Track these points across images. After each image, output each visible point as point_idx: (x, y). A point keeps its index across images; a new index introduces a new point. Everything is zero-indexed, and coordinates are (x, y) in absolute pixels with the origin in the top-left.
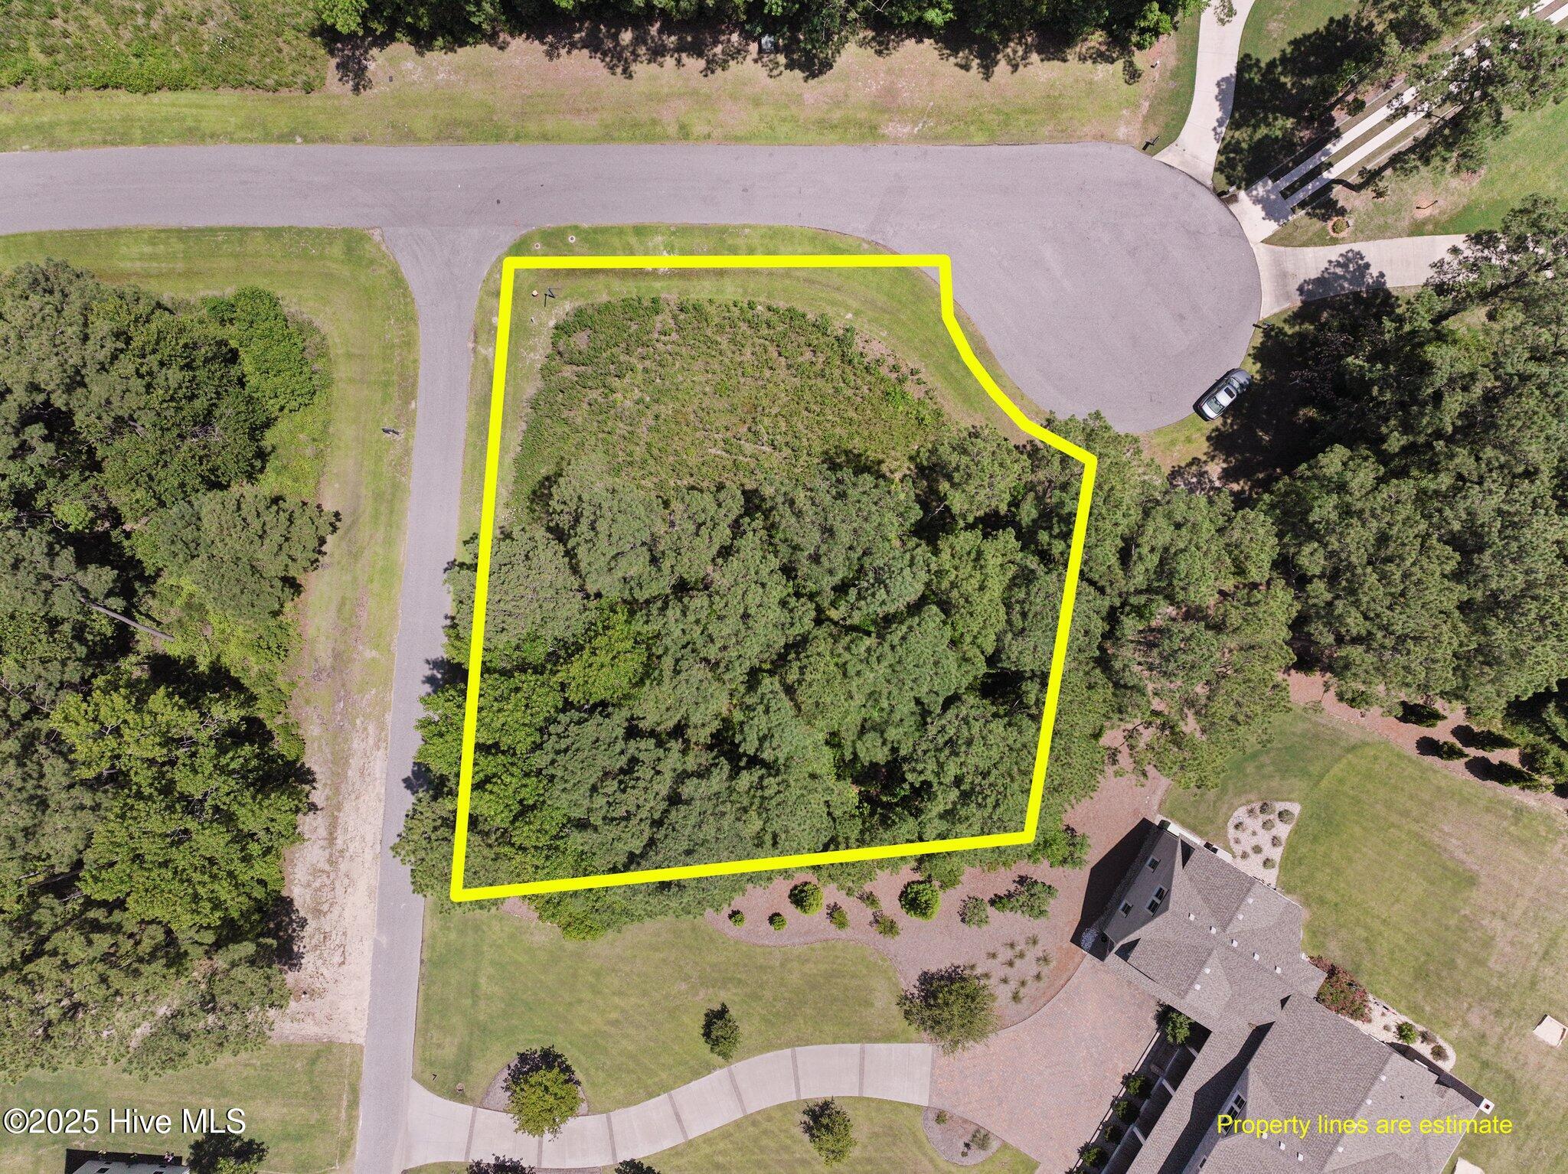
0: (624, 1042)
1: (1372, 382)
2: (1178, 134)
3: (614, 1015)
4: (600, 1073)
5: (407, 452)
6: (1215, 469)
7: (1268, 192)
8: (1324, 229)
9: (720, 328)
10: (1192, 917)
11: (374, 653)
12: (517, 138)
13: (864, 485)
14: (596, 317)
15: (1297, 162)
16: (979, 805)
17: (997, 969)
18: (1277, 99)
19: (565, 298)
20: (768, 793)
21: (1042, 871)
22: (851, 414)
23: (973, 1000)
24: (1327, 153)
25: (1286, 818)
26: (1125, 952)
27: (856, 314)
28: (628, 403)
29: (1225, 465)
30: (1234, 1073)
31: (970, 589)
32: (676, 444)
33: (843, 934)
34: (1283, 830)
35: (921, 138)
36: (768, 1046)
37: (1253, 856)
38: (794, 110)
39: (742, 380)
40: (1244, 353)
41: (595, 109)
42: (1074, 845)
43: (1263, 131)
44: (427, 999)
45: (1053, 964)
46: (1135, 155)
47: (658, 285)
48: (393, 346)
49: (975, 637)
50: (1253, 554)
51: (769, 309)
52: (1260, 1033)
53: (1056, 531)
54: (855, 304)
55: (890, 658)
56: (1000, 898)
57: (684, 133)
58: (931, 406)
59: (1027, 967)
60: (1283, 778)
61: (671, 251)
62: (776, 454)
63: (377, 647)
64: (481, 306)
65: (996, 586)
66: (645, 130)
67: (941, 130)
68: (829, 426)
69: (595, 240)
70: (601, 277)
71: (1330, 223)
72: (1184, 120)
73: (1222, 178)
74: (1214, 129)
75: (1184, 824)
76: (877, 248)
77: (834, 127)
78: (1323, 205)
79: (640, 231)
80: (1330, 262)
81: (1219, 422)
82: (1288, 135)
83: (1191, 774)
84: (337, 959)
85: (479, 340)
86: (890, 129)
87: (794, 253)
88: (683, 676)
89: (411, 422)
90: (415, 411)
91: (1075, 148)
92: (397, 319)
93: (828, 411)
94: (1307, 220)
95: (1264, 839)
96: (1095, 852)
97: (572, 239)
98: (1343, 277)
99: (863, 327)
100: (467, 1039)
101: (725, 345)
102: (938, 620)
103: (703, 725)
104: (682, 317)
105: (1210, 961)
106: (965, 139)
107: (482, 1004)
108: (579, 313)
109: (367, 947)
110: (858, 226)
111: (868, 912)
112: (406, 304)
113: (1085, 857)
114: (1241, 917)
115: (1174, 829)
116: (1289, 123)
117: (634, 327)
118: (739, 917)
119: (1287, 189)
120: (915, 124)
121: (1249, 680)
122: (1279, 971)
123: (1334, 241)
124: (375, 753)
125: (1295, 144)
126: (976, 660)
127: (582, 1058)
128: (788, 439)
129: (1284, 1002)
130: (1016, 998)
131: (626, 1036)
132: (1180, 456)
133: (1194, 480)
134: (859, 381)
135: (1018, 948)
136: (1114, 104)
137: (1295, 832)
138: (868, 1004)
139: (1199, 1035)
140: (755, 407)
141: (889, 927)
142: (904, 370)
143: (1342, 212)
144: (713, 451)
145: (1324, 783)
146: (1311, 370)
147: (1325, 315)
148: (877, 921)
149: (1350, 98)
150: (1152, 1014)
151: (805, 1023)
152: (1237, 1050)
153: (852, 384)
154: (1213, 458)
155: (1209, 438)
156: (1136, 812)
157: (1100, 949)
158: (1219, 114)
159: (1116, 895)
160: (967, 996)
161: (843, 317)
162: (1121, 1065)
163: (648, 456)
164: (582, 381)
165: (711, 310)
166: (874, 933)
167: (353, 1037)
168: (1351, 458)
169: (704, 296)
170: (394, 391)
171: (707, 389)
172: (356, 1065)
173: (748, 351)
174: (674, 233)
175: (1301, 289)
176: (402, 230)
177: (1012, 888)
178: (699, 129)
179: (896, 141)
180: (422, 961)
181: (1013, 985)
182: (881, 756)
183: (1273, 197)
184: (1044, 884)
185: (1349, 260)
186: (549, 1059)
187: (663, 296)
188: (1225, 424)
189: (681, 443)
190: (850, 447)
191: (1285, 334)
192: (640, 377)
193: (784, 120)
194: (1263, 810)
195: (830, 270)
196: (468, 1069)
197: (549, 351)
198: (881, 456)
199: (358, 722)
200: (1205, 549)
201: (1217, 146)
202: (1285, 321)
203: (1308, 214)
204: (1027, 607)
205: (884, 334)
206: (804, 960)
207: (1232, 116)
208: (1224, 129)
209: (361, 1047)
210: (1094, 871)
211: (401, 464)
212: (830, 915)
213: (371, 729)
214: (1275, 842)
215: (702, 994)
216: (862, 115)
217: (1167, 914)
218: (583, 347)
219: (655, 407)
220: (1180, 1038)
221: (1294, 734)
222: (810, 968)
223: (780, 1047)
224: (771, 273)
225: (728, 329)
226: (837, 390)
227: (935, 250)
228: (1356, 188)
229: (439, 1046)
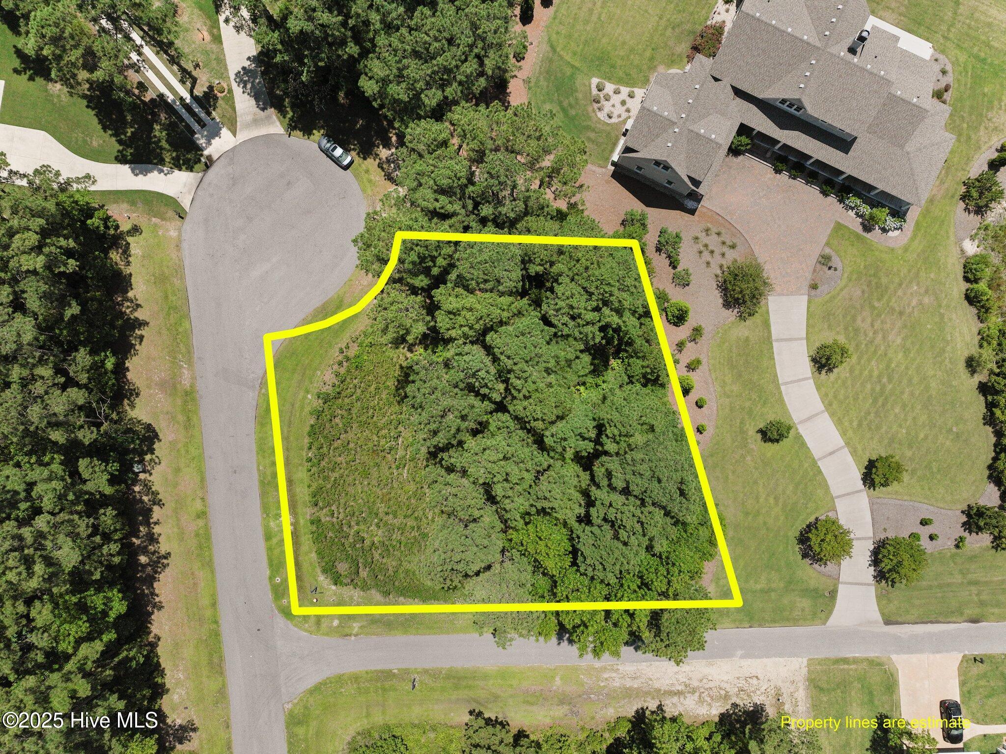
0: (788, 492)
1: (316, 65)
2: (171, 197)
3: (772, 500)
4: (809, 506)
5: (426, 671)
6: (384, 153)
7: (202, 137)
8: (223, 99)
9: (326, 478)
10: (670, 145)
11: (557, 679)
12: (216, 622)
13: (414, 392)
14: (326, 559)
15: (182, 120)
16: (611, 295)
17: (716, 261)
18: (142, 136)
19: (316, 580)
20: (616, 432)
21: (652, 238)
22: (372, 388)
23: (736, 275)
24: (174, 101)
25: (601, 87)
26: (697, 183)
27: (308, 392)
28: (380, 533)
29: (381, 147)
30: (765, 106)
31: (473, 318)
32: (403, 498)
33: (704, 361)
34: (609, 88)
35: (190, 362)
36: (781, 401)
37: (628, 105)
38: (180, 445)
39: (358, 461)
40: (308, 141)
41: (193, 574)
42: (632, 220)
43: (164, 144)
44: (774, 621)
45: (709, 225)
46: (188, 224)
47: (302, 521)
48: (359, 688)
49: (503, 310)
50: (433, 136)
51: (310, 448)
52: (739, 93)
53: (431, 264)
54: (302, 394)
55: (522, 365)
56: (671, 263)
57: (201, 515)
58: (362, 337)
59: (713, 241)
60: (576, 91)
61: (278, 516)
62: (403, 434)
63: (553, 677)
64: (327, 634)
65: (470, 300)
66: (203, 541)
67: (183, 350)
68: (381, 402)
69: (277, 565)
70: (300, 558)
71: (219, 95)
72: (162, 194)
73: (197, 167)
74: (166, 175)
75: (612, 151)
76: (264, 383)
77: (189, 419)
78: (208, 100)
79: (268, 537)
80: (244, 92)
81: (354, 153)
82: (165, 127)
83: (578, 159)
84: (755, 681)
85: (349, 632)
86: (186, 382)
87: (272, 436)
88: (548, 495)
89: (407, 672)
90: (399, 670)
91: (187, 263)
92: (341, 687)
93: (372, 404)
94: (218, 110)
95: (616, 99)
96: (635, 205)
97: (278, 580)
98: (253, 83)
99: (316, 386)
100: (796, 593)
101: (336, 475)
102: (495, 336)
103: (578, 476)
104: (321, 504)
105: (696, 130)
106: (188, 334)
107: (773, 586)
108: (325, 571)
109: (746, 663)
110: (251, 396)
111: (690, 345)
112: (331, 682)
113: (640, 212)
114: (666, 113)
115: (615, 158)
116: (157, 127)
117: (331, 534)
118: (701, 428)
119: (199, 124)
120: (181, 367)
121: (513, 132)
122: (697, 86)
123: (230, 91)
124: (621, 671)
125: (171, 122)
126: (519, 307)
127: (801, 518)
128: (392, 427)
129: (716, 80)
130: (733, 247)
131: (784, 492)
132: (377, 176)
133: (392, 165)
134: (351, 386)
135: (702, 248)
136: (156, 240)
137: (609, 79)
138: (747, 339)
139: (744, 130)
140: (374, 451)
141: (697, 332)
142: (340, 358)
143: (211, 88)
144: (405, 475)
145: (577, 64)
146: (313, 99)
147: (278, 92)
148: (694, 340)
149: (136, 92)
150: (735, 159)
151: (763, 378)
152: (751, 105)
153: (353, 390)
154: (377, 155)
155: (365, 159)
156: (607, 182)
157: (696, 197)
158: (156, 172)
159: (662, 190)
160: (735, 279)
161: (311, 400)
162: (769, 176)
163: (413, 516)
164: (370, 564)
165: (315, 485)
166: (702, 341)
167: (803, 666)
168: (366, 74)
169: (306, 491)
170: (387, 685)
171: (366, 483)
172: (820, 662)
173: (339, 460)
174: (268, 515)
175: (263, 109)
176: (283, 690)
177: (664, 256)
178: (198, 505)
179: (194, 378)
180: (751, 627)
181: (725, 249)
182: (586, 358)
183: (205, 133)
184: (659, 236)
185: (241, 80)
186: (803, 539)
187: (308, 518)
188: (354, 150)
189: (402, 496)
190: (393, 387)
191: (293, 116)
192: (362, 527)
193: (187, 451)
194: (598, 102)
195: (281, 411)
196: (816, 590)
197: (351, 587)
198: (398, 367)
199: (602, 684)
200: (432, 168)
201: (176, 172)
202: (284, 117)
203: (214, 110)
204: (480, 280)
205: (319, 373)
206: (724, 384)
207: (156, 164)
208: (165, 169)
209: (810, 660)
210: (648, 205)
211: (434, 674)
212: (693, 370)
213: (606, 676)
214: (617, 92)
215: (752, 446)
216: (179, 402)
217: (668, 160)
218: (347, 566)
219: (381, 515)
220: (748, 141)
221: (548, 86)
222: (728, 379)
223: (780, 393)
224: (287, 449)
225: (326, 474)
226: (358, 400)
227: (262, 346)
228: (194, 81)
229: (803, 610)
